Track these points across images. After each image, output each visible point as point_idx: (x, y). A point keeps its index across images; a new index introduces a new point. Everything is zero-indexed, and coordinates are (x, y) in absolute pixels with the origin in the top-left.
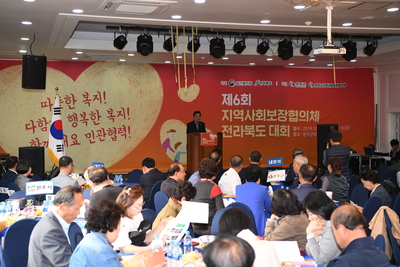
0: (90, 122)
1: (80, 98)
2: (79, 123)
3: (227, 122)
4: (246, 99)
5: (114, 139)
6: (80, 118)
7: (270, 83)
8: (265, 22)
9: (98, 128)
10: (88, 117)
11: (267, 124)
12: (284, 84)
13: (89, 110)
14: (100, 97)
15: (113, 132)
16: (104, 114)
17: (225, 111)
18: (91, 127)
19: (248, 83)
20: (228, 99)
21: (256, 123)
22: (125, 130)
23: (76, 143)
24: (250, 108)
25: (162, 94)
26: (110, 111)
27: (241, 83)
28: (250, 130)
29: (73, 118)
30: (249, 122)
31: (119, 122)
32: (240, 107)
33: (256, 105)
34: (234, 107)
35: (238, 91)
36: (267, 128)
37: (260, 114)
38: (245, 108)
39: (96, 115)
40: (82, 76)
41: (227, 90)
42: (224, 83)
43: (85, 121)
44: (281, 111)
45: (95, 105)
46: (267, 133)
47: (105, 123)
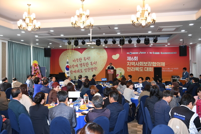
1: (83, 59)
3: (129, 66)
4: (136, 58)
5: (92, 71)
7: (145, 53)
9: (88, 67)
11: (144, 67)
12: (151, 53)
13: (85, 62)
14: (88, 58)
15: (92, 69)
16: (89, 63)
17: (128, 62)
18: (86, 67)
19: (137, 53)
20: (129, 58)
21: (140, 66)
22: (95, 68)
23: (82, 72)
24: (137, 61)
25: (107, 57)
26: (91, 63)
27: (134, 53)
28: (137, 69)
29: (81, 65)
30: (137, 66)
31: (94, 66)
32: (134, 61)
33: (139, 60)
34: (131, 61)
35: (133, 56)
36: (144, 68)
37: (141, 63)
38: (135, 61)
39: (87, 64)
40: (84, 52)
41: (129, 55)
42: (128, 53)
43: (84, 65)
44: (149, 62)
45: (87, 61)
46: (144, 70)
47: (90, 66)
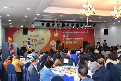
0: (35, 41)
1: (33, 36)
2: (33, 41)
3: (64, 41)
4: (68, 36)
5: (41, 45)
6: (33, 40)
7: (73, 32)
8: (74, 20)
9: (37, 42)
10: (35, 40)
11: (73, 41)
12: (76, 33)
13: (35, 39)
14: (37, 36)
15: (40, 43)
16: (38, 39)
17: (64, 38)
18: (36, 42)
19: (69, 32)
20: (64, 36)
21: (70, 41)
22: (43, 43)
23: (32, 46)
25: (50, 35)
26: (40, 39)
27: (67, 33)
28: (69, 42)
30: (69, 41)
31: (41, 41)
32: (67, 38)
33: (70, 37)
34: (66, 38)
35: (66, 34)
36: (73, 42)
37: (71, 39)
38: (68, 38)
39: (37, 40)
40: (34, 31)
41: (64, 34)
42: (63, 32)
43: (34, 41)
44: (75, 38)
45: (36, 37)
46: (73, 43)
47: (39, 41)
